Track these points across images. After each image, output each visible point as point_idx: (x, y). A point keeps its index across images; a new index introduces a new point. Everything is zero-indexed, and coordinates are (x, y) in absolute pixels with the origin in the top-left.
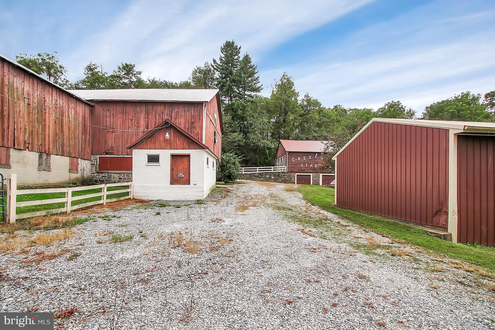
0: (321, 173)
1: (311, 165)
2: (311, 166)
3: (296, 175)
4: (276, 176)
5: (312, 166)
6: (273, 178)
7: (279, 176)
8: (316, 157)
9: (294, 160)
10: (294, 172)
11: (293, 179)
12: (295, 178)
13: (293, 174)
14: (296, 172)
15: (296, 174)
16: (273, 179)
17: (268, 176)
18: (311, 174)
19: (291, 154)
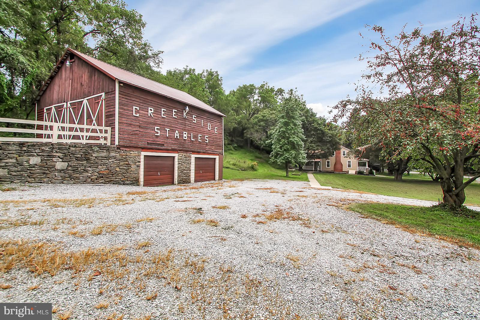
0: (194, 152)
1: (177, 131)
2: (176, 135)
3: (142, 158)
4: (77, 159)
5: (178, 135)
6: (60, 165)
7: (88, 160)
8: (185, 114)
9: (137, 112)
10: (136, 147)
11: (133, 167)
12: (139, 166)
13: (134, 153)
14: (144, 149)
15: (143, 154)
16: (60, 171)
17: (35, 160)
18: (176, 155)
19: (130, 91)
